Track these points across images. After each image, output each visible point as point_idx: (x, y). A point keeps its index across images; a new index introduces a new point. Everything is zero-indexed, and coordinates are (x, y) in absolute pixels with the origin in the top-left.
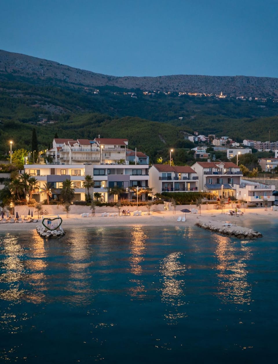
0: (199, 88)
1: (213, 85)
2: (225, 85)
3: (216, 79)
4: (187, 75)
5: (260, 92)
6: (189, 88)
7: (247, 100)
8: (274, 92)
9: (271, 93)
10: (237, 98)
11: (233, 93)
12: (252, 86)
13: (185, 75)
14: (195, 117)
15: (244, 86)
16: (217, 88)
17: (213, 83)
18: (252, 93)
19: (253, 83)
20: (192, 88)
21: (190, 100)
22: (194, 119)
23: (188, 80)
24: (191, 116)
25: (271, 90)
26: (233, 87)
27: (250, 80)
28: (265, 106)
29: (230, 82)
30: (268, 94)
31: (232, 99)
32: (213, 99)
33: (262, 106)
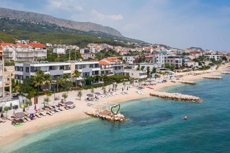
0: (10, 16)
1: (18, 15)
2: (24, 16)
3: (19, 12)
4: (3, 8)
5: (42, 21)
6: (5, 15)
7: (36, 24)
8: (48, 21)
9: (46, 22)
10: (31, 23)
11: (29, 20)
12: (38, 18)
13: (2, 8)
14: (13, 31)
15: (34, 17)
16: (20, 16)
17: (18, 14)
18: (38, 21)
19: (38, 16)
20: (7, 15)
21: (7, 21)
22: (12, 31)
23: (4, 11)
24: (11, 30)
25: (47, 20)
26: (29, 17)
27: (37, 15)
28: (45, 28)
29: (27, 14)
30: (45, 22)
31: (29, 23)
32: (19, 22)
33: (44, 28)
